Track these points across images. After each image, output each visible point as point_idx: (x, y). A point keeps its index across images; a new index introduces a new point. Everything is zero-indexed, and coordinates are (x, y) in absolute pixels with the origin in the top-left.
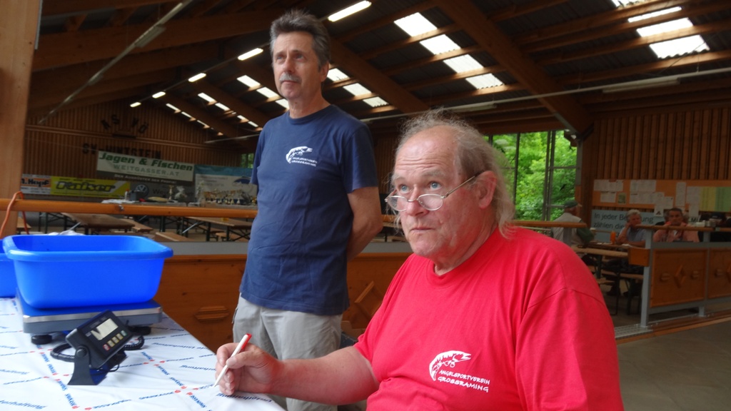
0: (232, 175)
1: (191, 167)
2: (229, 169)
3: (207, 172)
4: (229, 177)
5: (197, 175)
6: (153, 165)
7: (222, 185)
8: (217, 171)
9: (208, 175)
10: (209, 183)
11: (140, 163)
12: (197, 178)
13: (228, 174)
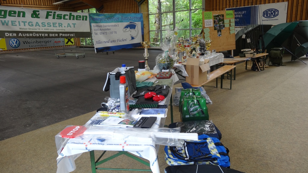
0: (122, 22)
1: (86, 17)
2: (118, 16)
3: (101, 21)
4: (120, 24)
5: (93, 24)
6: (47, 18)
7: (116, 32)
8: (109, 18)
9: (102, 24)
10: (104, 32)
11: (32, 16)
12: (93, 28)
13: (118, 21)
